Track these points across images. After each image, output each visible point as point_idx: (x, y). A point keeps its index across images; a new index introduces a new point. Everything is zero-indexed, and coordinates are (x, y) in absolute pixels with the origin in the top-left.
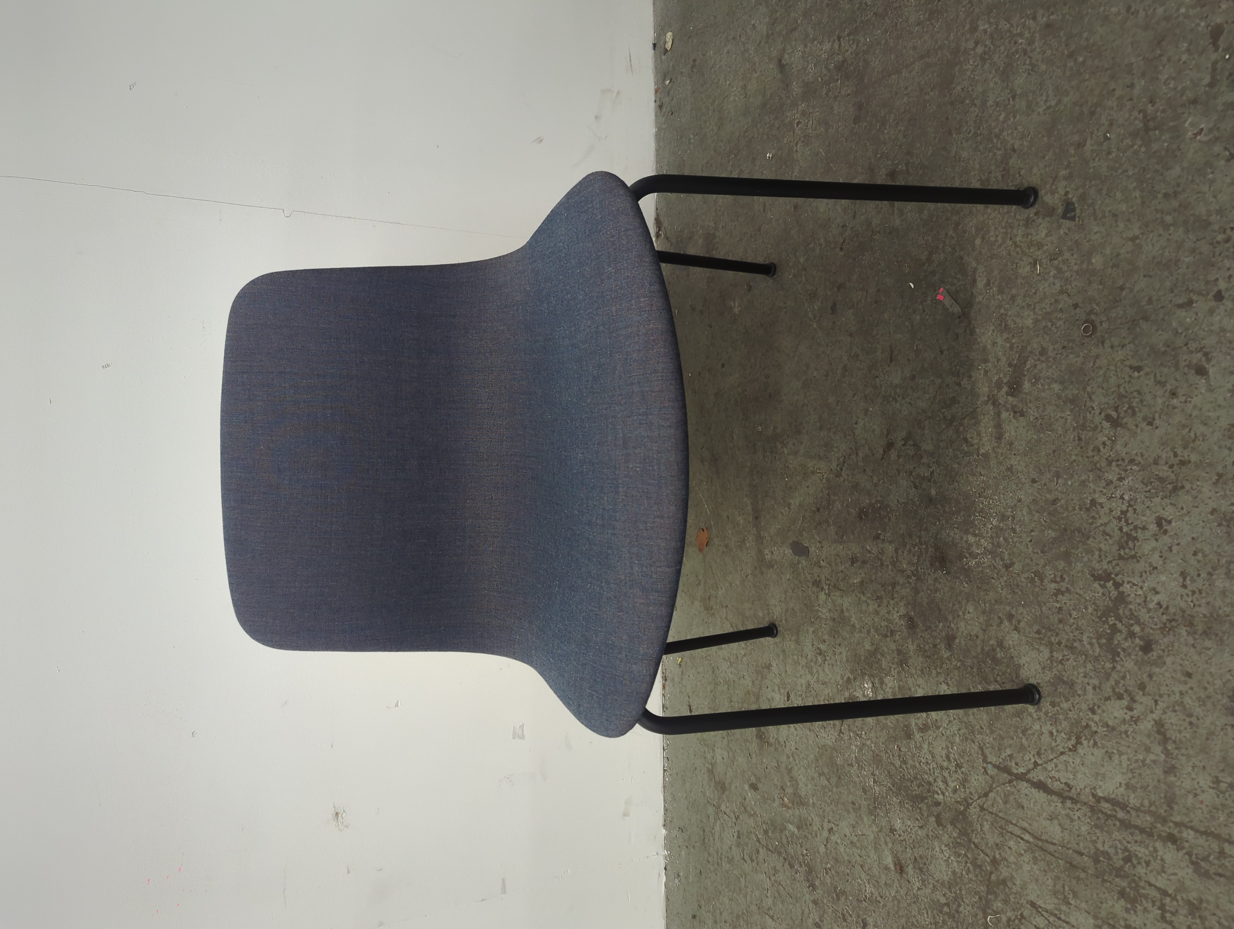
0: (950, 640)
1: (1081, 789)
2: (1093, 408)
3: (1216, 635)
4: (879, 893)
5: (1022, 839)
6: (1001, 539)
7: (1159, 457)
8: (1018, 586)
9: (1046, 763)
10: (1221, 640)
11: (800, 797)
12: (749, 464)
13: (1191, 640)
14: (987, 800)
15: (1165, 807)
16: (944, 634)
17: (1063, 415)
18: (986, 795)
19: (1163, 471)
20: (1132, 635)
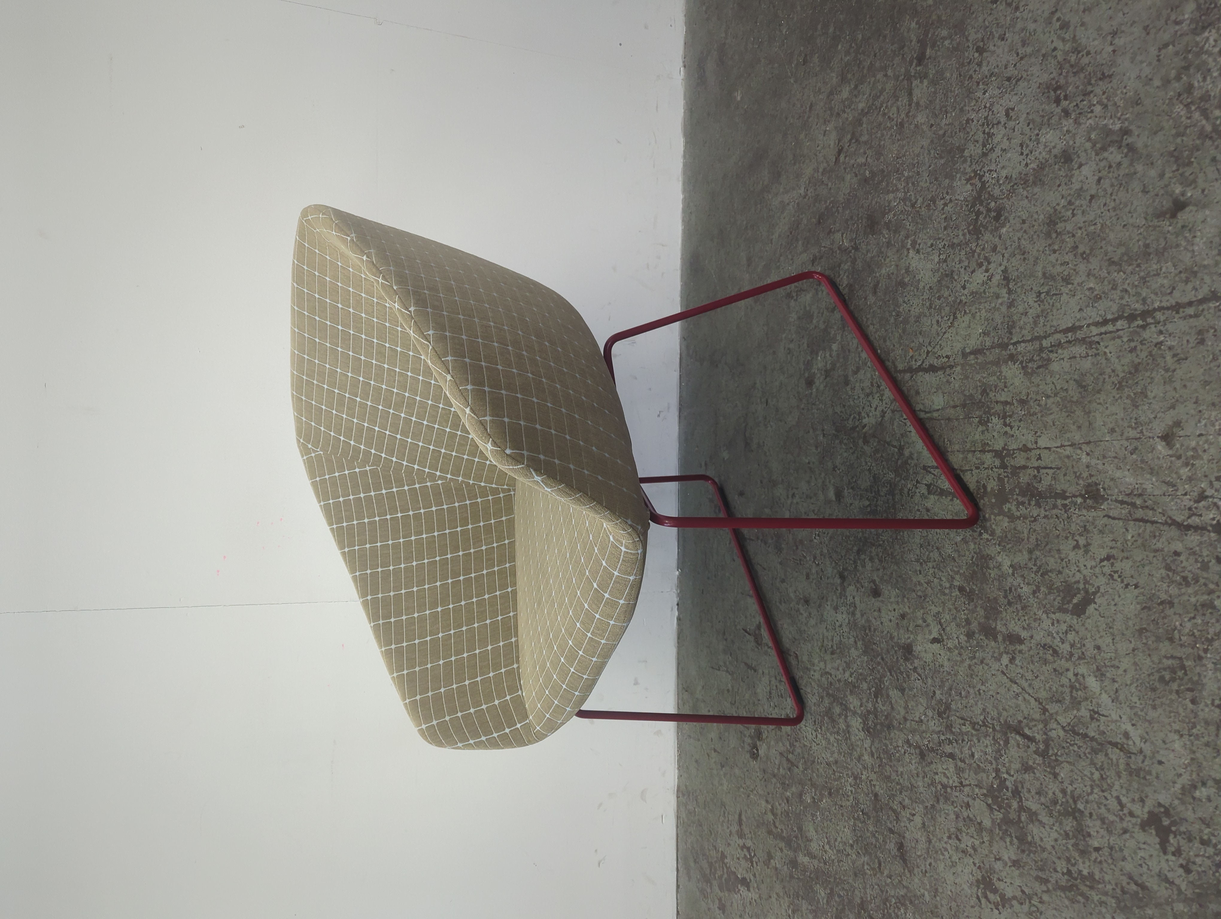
0: (876, 286)
2: (968, 47)
3: (1040, 180)
6: (910, 185)
7: (1008, 62)
8: (919, 215)
9: (934, 348)
10: (1044, 182)
12: (745, 223)
13: (1025, 193)
15: (1007, 335)
17: (950, 63)
19: (1011, 71)
20: (989, 210)
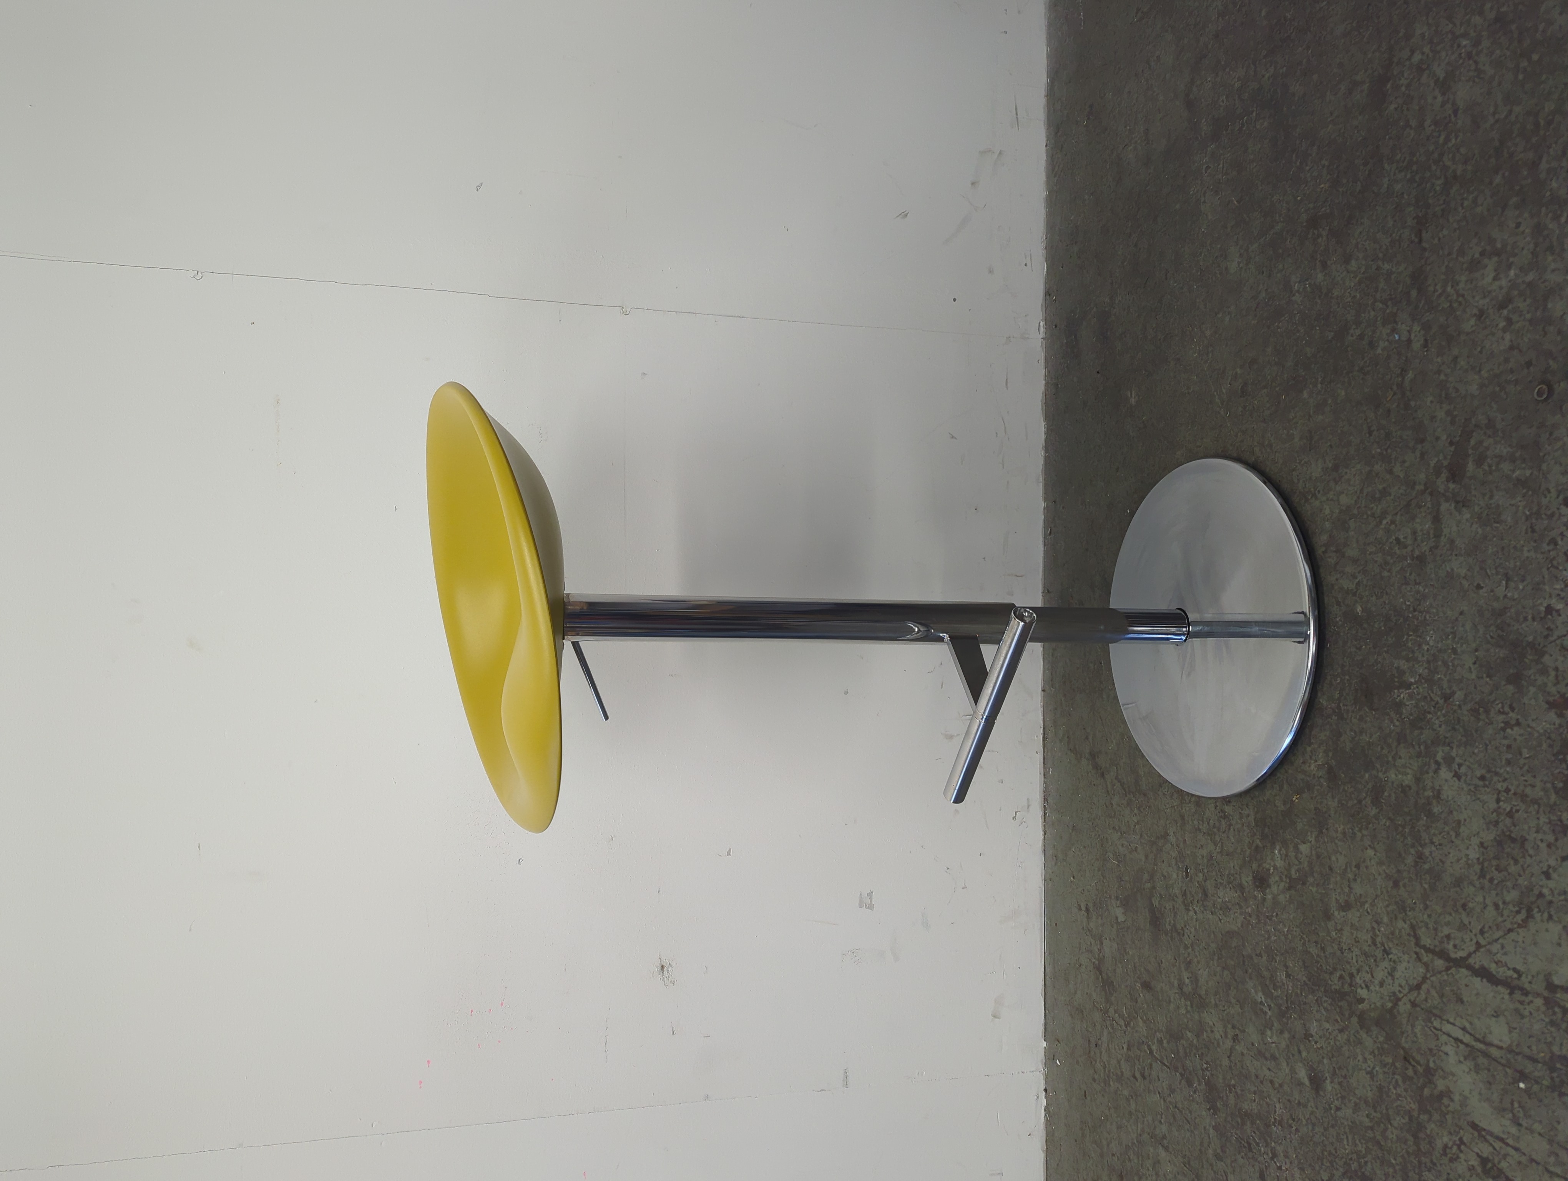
0: (1377, 793)
1: (1533, 976)
4: (1291, 1115)
5: (1461, 1042)
6: (1440, 663)
8: (1459, 719)
9: (1489, 943)
11: (1200, 996)
14: (1419, 993)
16: (1370, 786)
17: (1513, 502)
18: (1418, 987)
